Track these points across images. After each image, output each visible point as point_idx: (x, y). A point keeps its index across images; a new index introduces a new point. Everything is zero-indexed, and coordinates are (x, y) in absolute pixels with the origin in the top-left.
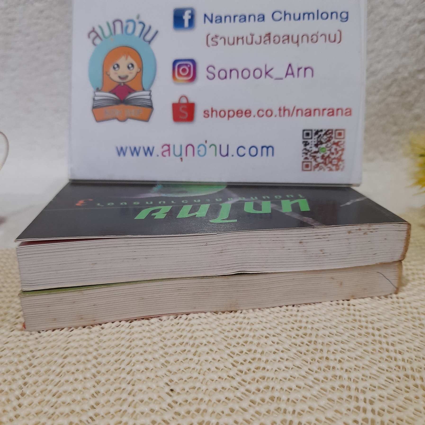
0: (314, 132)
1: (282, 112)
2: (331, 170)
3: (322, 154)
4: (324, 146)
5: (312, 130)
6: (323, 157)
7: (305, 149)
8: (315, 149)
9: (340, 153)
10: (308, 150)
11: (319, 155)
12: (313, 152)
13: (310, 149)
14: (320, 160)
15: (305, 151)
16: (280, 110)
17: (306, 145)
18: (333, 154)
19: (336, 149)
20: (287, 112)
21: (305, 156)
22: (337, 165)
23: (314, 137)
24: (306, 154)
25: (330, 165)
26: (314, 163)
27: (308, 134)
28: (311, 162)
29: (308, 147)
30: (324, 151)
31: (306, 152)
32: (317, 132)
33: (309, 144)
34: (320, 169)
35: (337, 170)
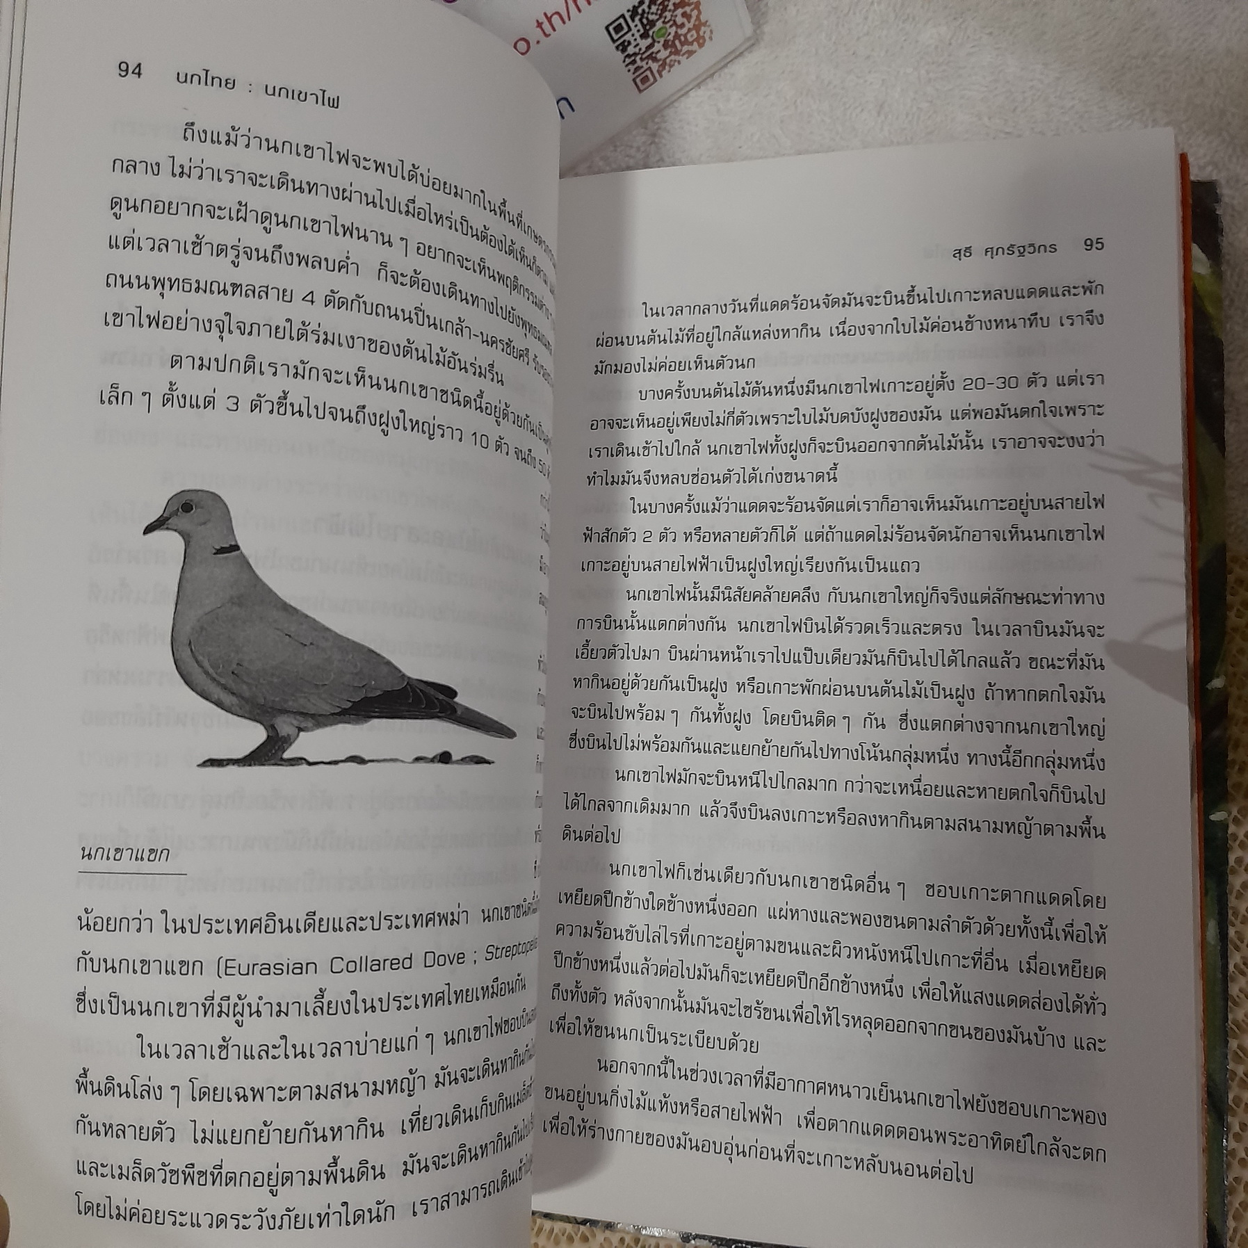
0: (627, 16)
1: (546, 26)
2: (690, 53)
3: (662, 40)
4: (659, 24)
5: (623, 16)
6: (666, 46)
7: (629, 56)
8: (644, 43)
9: (695, 13)
10: (635, 54)
11: (657, 47)
12: (644, 50)
13: (637, 50)
14: (663, 54)
15: (628, 60)
16: (539, 25)
17: (624, 50)
18: (683, 25)
19: (684, 15)
20: (556, 19)
21: (632, 68)
22: (697, 40)
23: (632, 25)
24: (634, 62)
25: (686, 48)
26: (655, 66)
27: (618, 28)
28: (650, 69)
29: (631, 50)
30: (663, 36)
31: (631, 59)
32: (634, 12)
33: (629, 43)
34: (671, 66)
35: (701, 46)
